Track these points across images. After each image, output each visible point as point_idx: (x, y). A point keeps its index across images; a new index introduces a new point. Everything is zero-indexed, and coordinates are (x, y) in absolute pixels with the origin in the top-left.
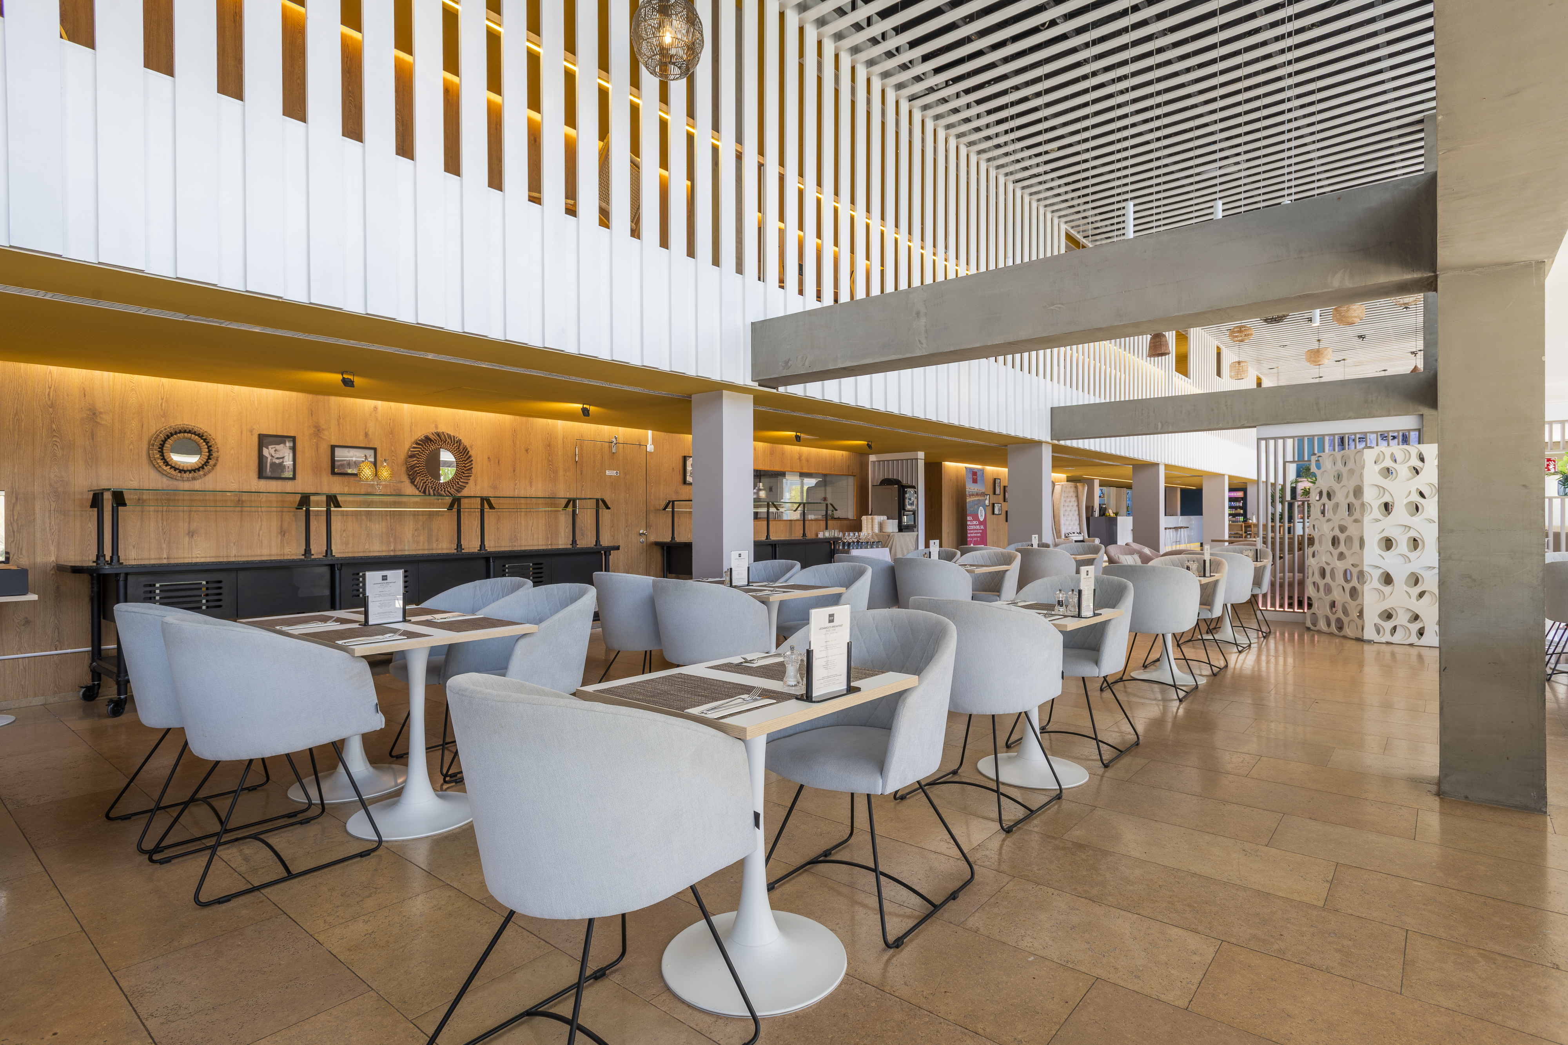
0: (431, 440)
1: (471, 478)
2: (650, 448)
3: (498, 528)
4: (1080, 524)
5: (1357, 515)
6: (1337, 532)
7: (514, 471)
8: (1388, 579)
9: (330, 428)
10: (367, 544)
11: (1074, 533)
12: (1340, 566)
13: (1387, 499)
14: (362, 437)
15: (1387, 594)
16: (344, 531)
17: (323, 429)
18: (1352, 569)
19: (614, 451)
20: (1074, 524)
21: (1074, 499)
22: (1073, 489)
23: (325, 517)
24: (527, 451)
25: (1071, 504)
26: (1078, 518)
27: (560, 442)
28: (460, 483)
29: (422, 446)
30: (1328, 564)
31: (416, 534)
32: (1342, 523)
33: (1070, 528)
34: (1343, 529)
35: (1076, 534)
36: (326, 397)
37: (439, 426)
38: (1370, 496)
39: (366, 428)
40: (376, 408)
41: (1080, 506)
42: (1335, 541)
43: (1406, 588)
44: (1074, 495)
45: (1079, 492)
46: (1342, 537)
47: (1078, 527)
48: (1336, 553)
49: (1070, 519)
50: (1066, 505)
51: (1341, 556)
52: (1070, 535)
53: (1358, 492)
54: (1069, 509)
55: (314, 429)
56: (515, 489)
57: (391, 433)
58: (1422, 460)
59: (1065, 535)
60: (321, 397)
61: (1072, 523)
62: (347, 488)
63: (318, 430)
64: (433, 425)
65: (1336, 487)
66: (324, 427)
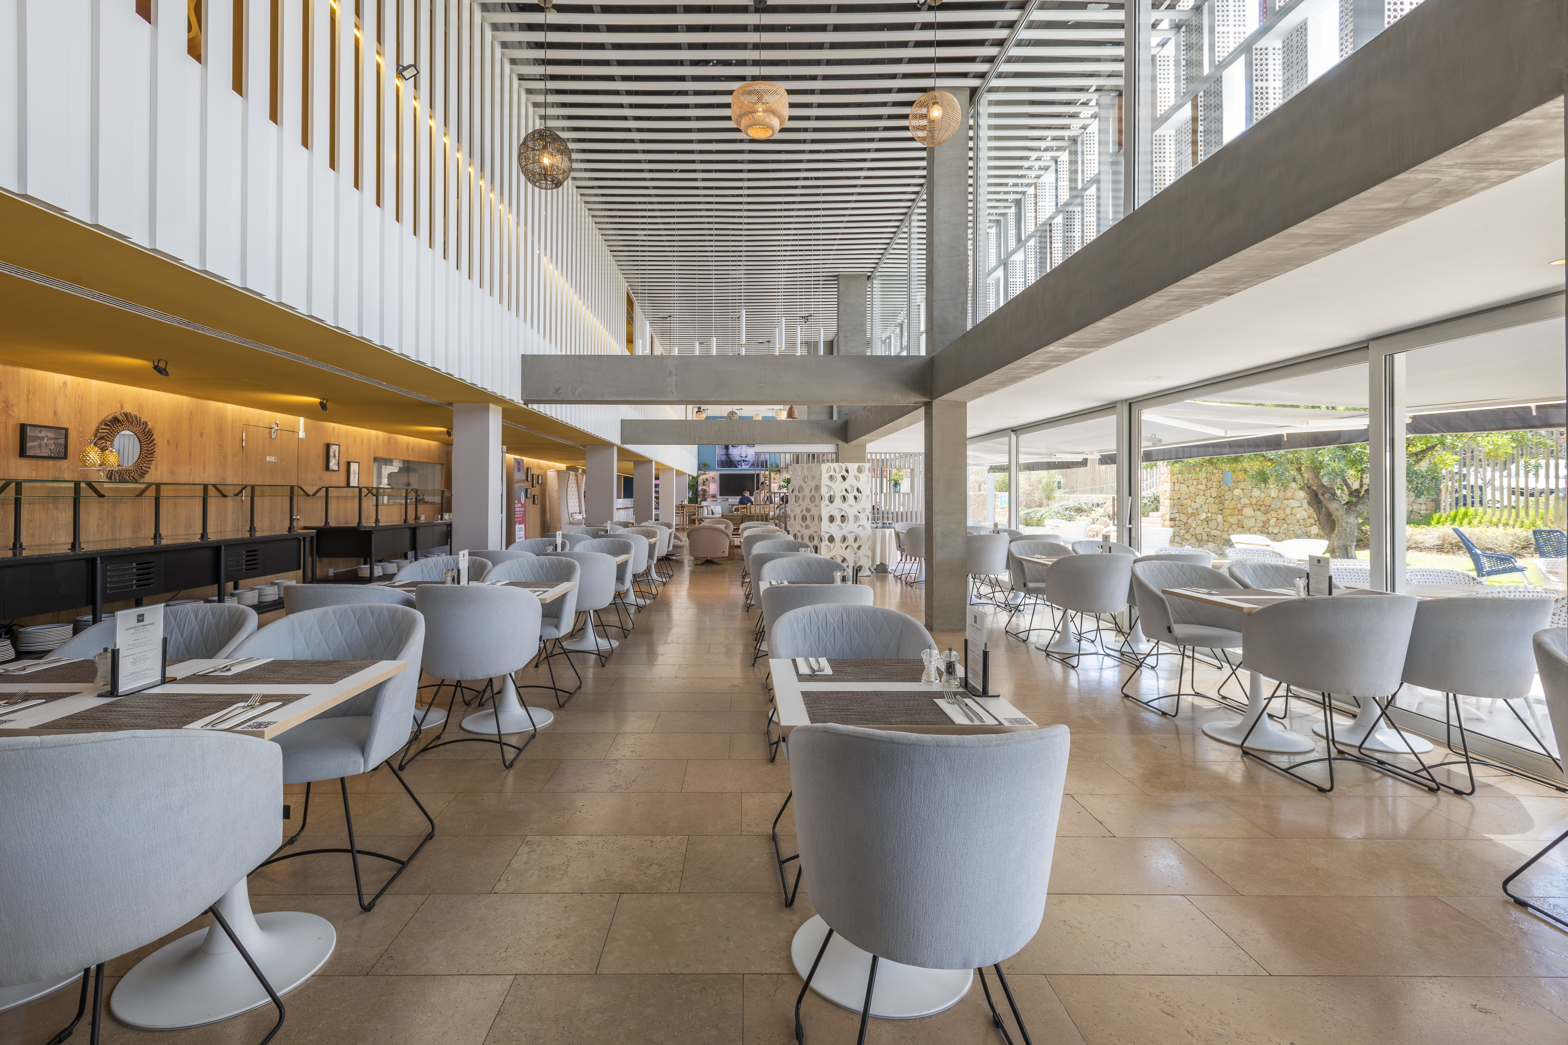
0: (119, 421)
1: (153, 462)
2: (302, 434)
3: (175, 516)
4: (579, 506)
5: (817, 502)
6: (804, 512)
7: (190, 455)
8: (831, 539)
9: (19, 404)
10: (54, 536)
12: (807, 533)
13: (832, 493)
14: (51, 415)
15: (832, 548)
16: (31, 521)
17: (12, 405)
18: (814, 534)
19: (273, 436)
20: (575, 506)
23: (13, 506)
24: (201, 434)
26: (578, 500)
27: (229, 426)
28: (144, 468)
29: (110, 427)
30: (799, 532)
31: (101, 523)
32: (808, 507)
34: (808, 510)
36: (16, 369)
37: (125, 406)
38: (824, 492)
39: (55, 405)
40: (65, 384)
41: (580, 491)
42: (804, 518)
43: (841, 544)
44: (575, 482)
45: (579, 479)
46: (808, 515)
47: (579, 509)
48: (804, 525)
51: (807, 527)
53: (817, 488)
55: (3, 405)
56: (190, 474)
57: (80, 412)
58: (847, 471)
60: (10, 368)
62: (35, 472)
63: (7, 406)
64: (119, 405)
65: (804, 485)
66: (13, 403)
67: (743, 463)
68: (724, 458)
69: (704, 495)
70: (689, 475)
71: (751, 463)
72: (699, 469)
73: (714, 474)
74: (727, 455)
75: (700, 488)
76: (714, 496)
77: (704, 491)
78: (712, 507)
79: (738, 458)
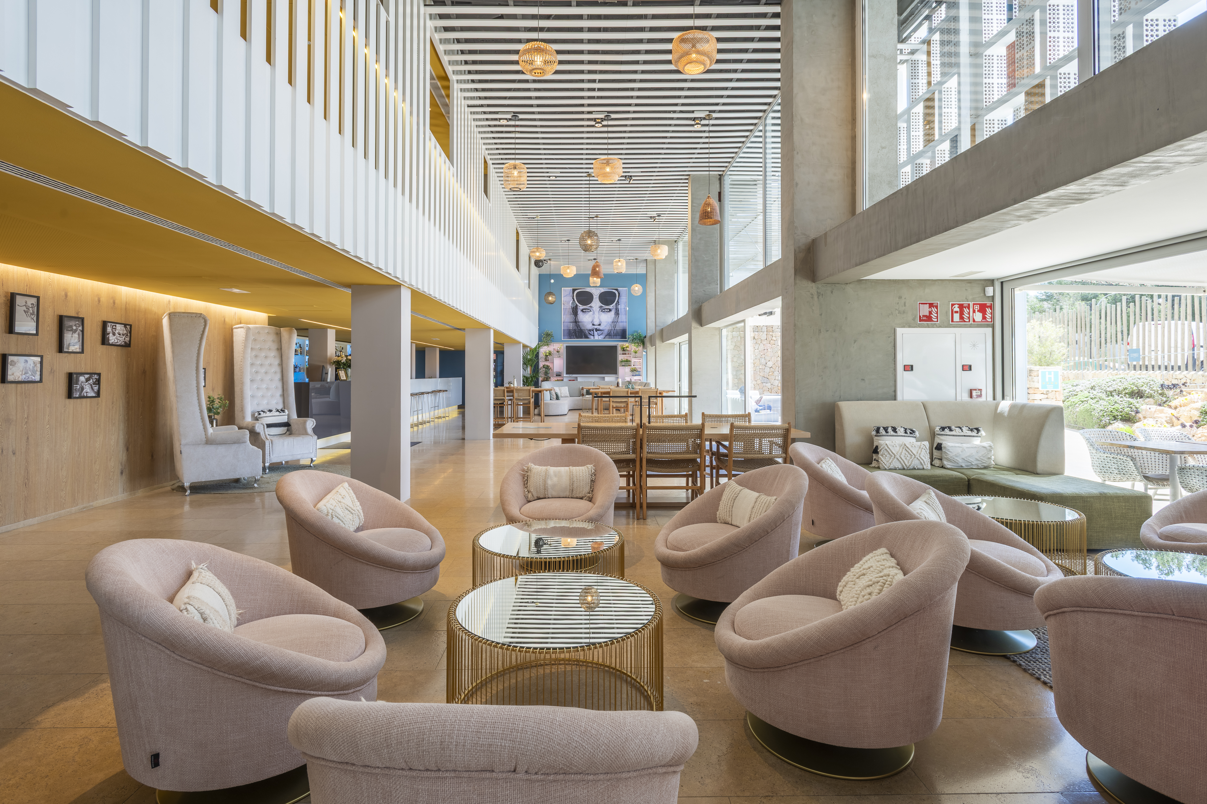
4: (284, 396)
11: (270, 411)
20: (272, 396)
21: (273, 353)
22: (272, 337)
25: (268, 362)
26: (280, 385)
33: (265, 402)
35: (274, 413)
41: (284, 366)
44: (274, 346)
47: (280, 400)
49: (264, 386)
50: (259, 362)
52: (263, 414)
54: (263, 370)
59: (253, 415)
61: (269, 394)
67: (596, 333)
68: (571, 326)
69: (546, 373)
70: (525, 346)
71: (606, 332)
72: (540, 340)
73: (559, 347)
74: (576, 322)
75: (541, 364)
76: (559, 375)
77: (547, 368)
78: (557, 389)
79: (590, 327)
